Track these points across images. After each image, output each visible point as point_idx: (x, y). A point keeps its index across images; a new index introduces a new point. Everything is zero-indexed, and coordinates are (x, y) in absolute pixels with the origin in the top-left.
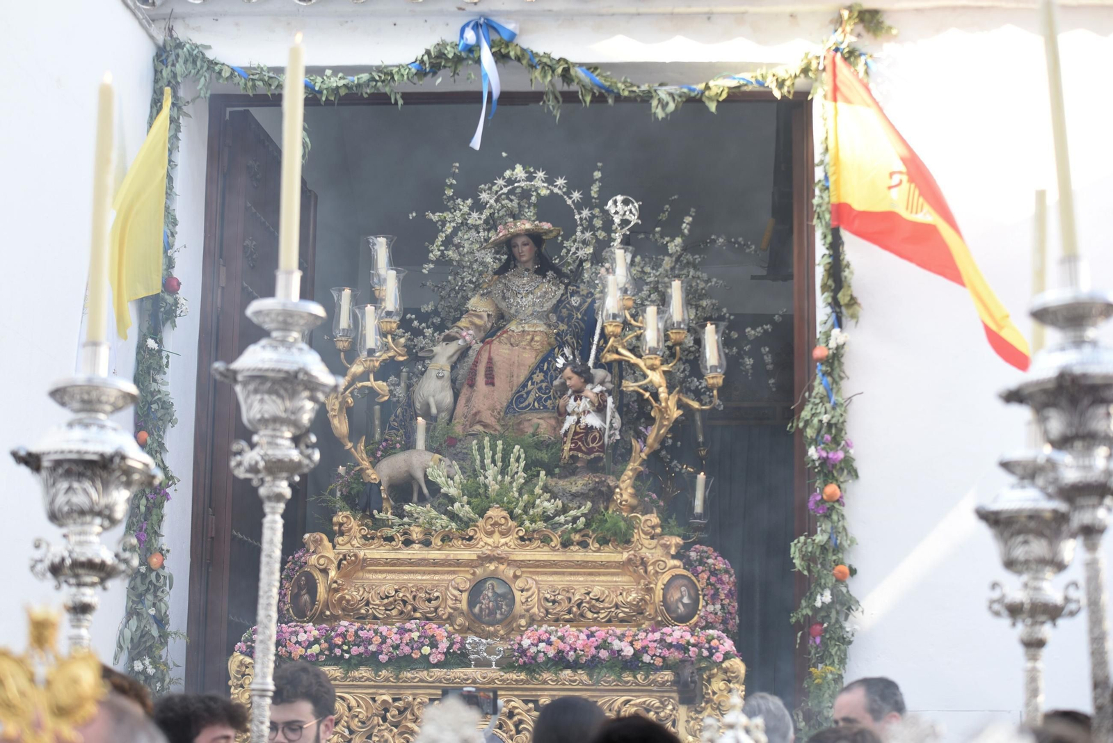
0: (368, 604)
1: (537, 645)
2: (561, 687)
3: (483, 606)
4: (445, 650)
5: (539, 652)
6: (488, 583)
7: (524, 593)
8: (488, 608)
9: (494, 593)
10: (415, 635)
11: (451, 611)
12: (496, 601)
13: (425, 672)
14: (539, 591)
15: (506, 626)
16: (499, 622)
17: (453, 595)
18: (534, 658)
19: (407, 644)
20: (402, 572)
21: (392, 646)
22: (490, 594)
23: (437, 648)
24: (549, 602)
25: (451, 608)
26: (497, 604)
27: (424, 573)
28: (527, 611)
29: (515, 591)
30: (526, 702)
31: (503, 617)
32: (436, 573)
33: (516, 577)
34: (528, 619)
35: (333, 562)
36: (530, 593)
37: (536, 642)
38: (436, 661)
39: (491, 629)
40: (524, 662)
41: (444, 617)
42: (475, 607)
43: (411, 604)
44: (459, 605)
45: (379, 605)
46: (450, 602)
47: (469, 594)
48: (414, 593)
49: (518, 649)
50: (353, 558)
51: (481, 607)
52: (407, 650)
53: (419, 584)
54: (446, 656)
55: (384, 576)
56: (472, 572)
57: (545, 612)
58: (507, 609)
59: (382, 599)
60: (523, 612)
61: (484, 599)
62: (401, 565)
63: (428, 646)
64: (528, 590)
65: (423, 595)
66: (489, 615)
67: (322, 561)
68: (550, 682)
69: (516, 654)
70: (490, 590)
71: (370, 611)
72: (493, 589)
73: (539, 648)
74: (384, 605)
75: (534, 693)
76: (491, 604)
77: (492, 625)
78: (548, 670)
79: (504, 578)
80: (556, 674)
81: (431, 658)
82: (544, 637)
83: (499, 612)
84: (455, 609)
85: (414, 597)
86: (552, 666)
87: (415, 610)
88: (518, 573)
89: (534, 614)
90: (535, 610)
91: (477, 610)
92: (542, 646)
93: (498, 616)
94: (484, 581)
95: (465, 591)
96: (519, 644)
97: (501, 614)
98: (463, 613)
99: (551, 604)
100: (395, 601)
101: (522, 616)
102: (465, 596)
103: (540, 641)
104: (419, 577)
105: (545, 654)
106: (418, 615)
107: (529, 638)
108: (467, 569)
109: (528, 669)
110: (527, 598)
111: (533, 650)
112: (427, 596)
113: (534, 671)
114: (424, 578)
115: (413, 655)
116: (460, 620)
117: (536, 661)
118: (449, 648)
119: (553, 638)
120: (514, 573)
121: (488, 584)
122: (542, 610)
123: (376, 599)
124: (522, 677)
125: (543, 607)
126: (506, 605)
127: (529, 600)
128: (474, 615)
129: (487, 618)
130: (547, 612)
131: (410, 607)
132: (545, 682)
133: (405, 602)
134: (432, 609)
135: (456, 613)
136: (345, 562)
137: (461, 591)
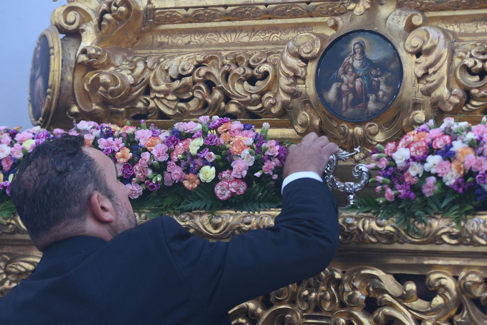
0: (148, 91)
1: (423, 161)
2: (470, 249)
3: (344, 88)
4: (245, 173)
5: (427, 174)
6: (354, 41)
7: (422, 58)
8: (353, 90)
9: (365, 60)
10: (194, 145)
11: (286, 98)
12: (368, 76)
13: (206, 217)
14: (452, 53)
15: (389, 124)
16: (374, 117)
17: (289, 68)
18: (416, 188)
19: (178, 163)
20: (216, 31)
21: (151, 166)
22: (357, 64)
23: (231, 169)
24: (472, 74)
25: (286, 92)
26: (370, 82)
27: (254, 30)
28: (428, 92)
29: (403, 54)
30: (401, 279)
31: (380, 106)
32: (275, 28)
33: (411, 27)
34: (429, 109)
35: (91, 19)
36: (431, 58)
37: (420, 153)
38: (227, 194)
39: (359, 130)
40: (396, 196)
41: (274, 111)
42: (328, 88)
43: (221, 89)
44: (301, 87)
45: (166, 93)
46: (284, 82)
47: (318, 67)
48: (226, 68)
49: (387, 168)
50: (123, 9)
51: (339, 90)
52: (175, 172)
53: (239, 52)
54: (249, 185)
55: (186, 39)
56: (332, 23)
57: (461, 94)
58: (388, 91)
59: (173, 80)
60: (420, 97)
61: (345, 73)
62: (211, 18)
63: (212, 165)
64: (428, 52)
65: (239, 71)
66: (354, 104)
67: (71, 17)
68: (446, 238)
69: (380, 179)
70: (358, 56)
71: (152, 104)
72: (362, 53)
73: (427, 166)
74: (176, 92)
75: (414, 261)
76: (358, 83)
77: (360, 123)
78: (444, 212)
79: (383, 32)
80: (458, 223)
81: (218, 190)
82: (439, 144)
83: (372, 97)
84: (294, 95)
85: (226, 75)
86: (453, 203)
87: (227, 98)
88: (417, 20)
89: (440, 99)
90: (443, 91)
91: (331, 95)
92: (433, 160)
93: (371, 106)
94: (347, 37)
95: (312, 59)
96: (391, 159)
97: (377, 101)
98: (308, 102)
99: (477, 78)
100: (194, 83)
101: (417, 105)
102: (312, 68)
103: (431, 150)
104: (244, 38)
105: (439, 179)
106: (233, 108)
107: (408, 146)
108: (326, 19)
109: (402, 211)
110: (427, 68)
111: (415, 170)
112: (249, 71)
113: (412, 215)
114: (253, 40)
115: (186, 184)
116: (304, 116)
117: (422, 195)
118: (252, 170)
119: (458, 146)
120: (409, 21)
121: (354, 44)
122: (456, 90)
123: (161, 81)
124: (389, 228)
125: (460, 85)
126: (387, 83)
127: (431, 71)
128: (326, 104)
129: (350, 110)
130: (468, 96)
131: (217, 94)
132: (436, 239)
133: (210, 85)
134: (255, 96)
135: (296, 102)
136: (108, 16)
137: (306, 60)
